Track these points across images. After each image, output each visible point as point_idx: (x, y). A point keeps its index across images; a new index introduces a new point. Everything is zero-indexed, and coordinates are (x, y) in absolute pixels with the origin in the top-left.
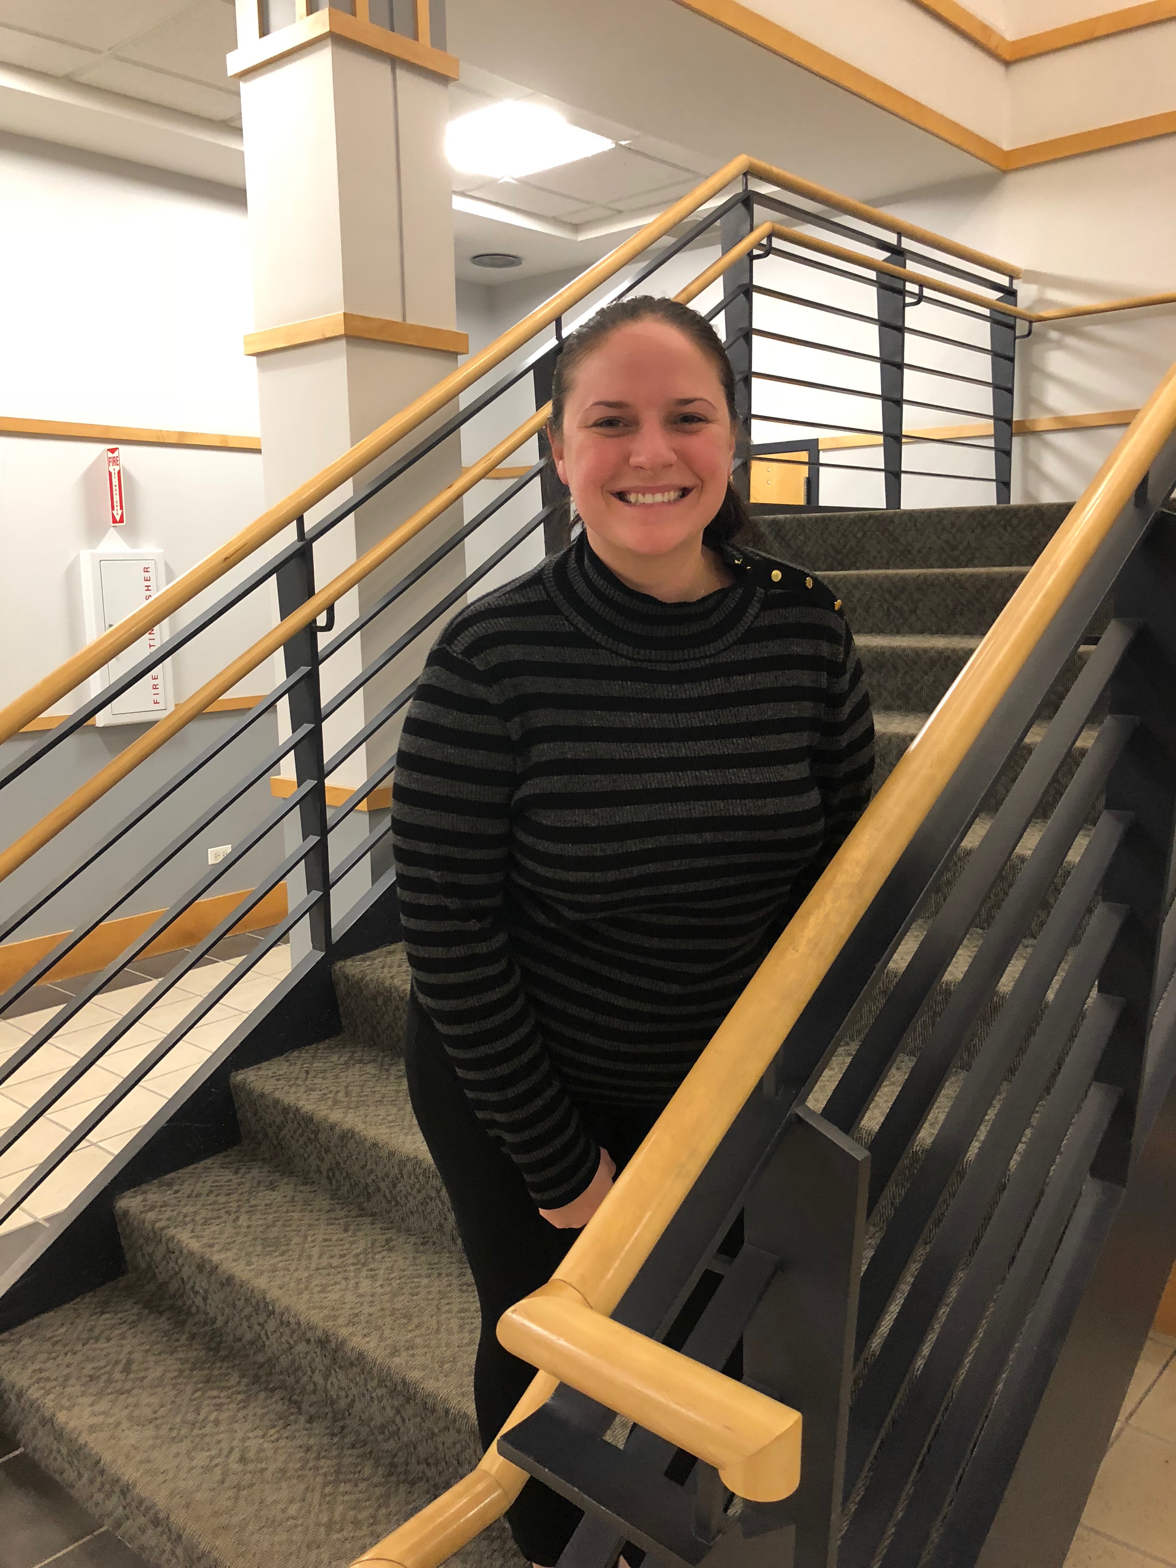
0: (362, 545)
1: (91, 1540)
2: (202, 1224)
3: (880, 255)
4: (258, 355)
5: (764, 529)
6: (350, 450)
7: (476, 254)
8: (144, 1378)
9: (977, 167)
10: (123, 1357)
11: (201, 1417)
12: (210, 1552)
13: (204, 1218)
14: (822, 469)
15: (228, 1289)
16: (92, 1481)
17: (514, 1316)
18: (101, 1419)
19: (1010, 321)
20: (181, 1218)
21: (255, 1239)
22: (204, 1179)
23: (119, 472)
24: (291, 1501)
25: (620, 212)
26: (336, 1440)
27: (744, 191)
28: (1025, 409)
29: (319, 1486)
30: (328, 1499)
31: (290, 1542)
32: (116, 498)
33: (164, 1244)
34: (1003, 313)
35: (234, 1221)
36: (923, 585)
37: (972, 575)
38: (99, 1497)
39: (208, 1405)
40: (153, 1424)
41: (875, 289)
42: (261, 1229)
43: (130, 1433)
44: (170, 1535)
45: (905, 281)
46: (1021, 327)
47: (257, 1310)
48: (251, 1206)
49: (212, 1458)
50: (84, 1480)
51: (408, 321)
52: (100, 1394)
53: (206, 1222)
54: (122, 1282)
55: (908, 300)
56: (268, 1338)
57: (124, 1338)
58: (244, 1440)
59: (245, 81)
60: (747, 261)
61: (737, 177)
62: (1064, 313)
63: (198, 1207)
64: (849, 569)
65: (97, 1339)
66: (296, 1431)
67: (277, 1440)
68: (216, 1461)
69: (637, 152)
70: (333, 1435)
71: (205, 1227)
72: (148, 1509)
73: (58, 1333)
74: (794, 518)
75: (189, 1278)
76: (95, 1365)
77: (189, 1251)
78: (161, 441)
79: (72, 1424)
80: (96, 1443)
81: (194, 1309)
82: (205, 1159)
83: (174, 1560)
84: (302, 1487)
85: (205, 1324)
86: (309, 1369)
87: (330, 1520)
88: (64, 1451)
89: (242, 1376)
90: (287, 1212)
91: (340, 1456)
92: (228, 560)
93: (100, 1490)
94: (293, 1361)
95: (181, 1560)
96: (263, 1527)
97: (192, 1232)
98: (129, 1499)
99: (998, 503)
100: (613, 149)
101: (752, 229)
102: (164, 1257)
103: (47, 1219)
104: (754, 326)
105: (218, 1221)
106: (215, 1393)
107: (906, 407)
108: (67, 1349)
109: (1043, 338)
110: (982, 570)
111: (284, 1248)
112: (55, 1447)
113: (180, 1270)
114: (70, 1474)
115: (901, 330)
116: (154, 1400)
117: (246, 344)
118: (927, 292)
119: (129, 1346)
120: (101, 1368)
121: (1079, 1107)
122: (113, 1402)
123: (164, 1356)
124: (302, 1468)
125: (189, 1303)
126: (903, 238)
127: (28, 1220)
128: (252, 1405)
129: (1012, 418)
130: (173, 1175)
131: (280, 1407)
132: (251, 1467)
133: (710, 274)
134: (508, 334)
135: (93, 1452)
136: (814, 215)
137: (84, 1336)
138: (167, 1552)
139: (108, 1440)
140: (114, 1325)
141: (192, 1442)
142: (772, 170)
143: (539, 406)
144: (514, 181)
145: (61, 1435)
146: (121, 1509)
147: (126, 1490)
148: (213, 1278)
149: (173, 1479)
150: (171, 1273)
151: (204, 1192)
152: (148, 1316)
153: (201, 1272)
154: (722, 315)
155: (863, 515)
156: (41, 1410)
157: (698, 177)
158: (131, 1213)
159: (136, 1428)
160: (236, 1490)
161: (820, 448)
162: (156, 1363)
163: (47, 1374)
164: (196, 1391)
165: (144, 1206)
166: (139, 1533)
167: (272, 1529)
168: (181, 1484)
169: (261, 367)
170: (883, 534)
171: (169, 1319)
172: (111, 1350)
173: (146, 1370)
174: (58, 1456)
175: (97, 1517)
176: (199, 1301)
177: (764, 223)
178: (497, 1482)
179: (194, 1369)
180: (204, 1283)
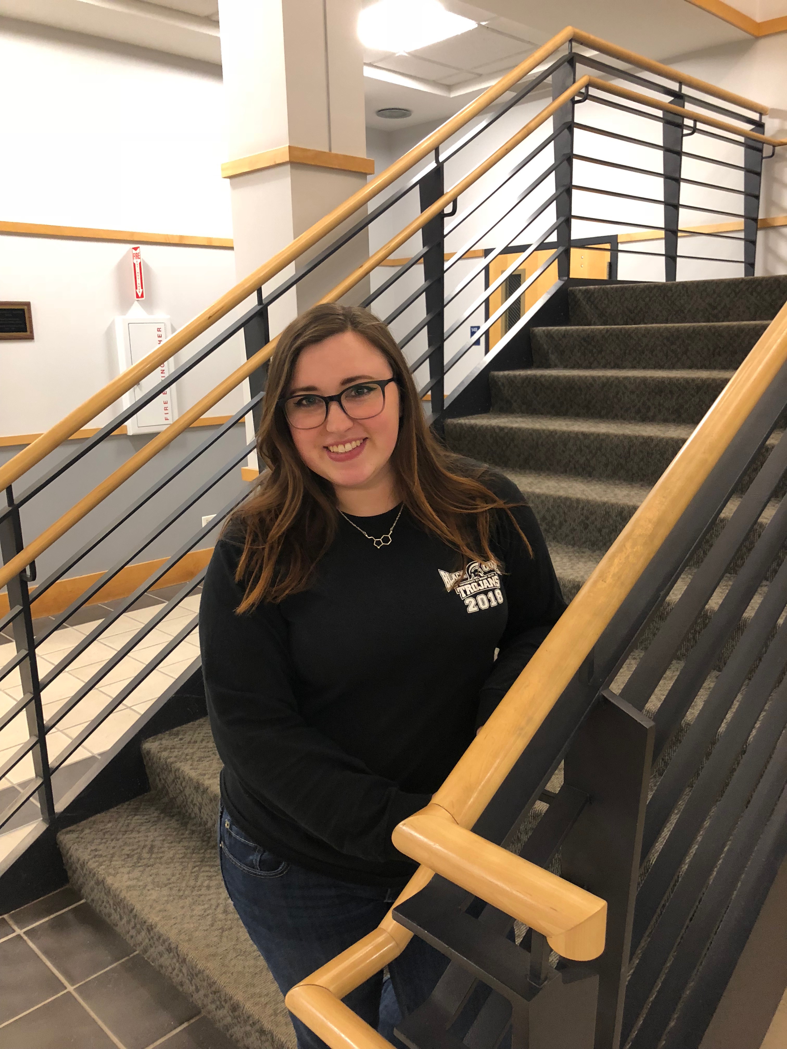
1: (127, 960)
2: (197, 761)
3: (667, 99)
4: (231, 177)
5: (579, 296)
6: (293, 241)
7: (380, 109)
8: (161, 858)
9: (738, 34)
10: (148, 843)
11: (199, 883)
12: (204, 971)
13: (199, 757)
14: (620, 254)
16: (129, 922)
17: (404, 828)
18: (134, 882)
19: (759, 145)
20: (183, 757)
22: (199, 732)
23: (140, 263)
25: (480, 75)
27: (569, 53)
28: (767, 211)
32: (139, 281)
33: (173, 772)
34: (755, 140)
36: (693, 334)
37: (728, 327)
38: (133, 933)
39: (203, 876)
40: (167, 887)
41: (662, 124)
43: (153, 892)
44: (179, 958)
45: (683, 117)
46: (767, 151)
49: (205, 910)
50: (124, 921)
51: (334, 151)
52: (134, 866)
53: (200, 759)
54: (147, 796)
55: (685, 132)
57: (149, 832)
60: (570, 104)
61: (564, 43)
63: (195, 750)
64: (639, 324)
65: (132, 832)
68: (208, 912)
69: (493, 30)
71: (200, 763)
72: (164, 941)
73: (107, 827)
74: (601, 288)
75: (190, 795)
76: (131, 848)
77: (189, 778)
78: (168, 242)
79: (116, 885)
80: (132, 898)
81: (193, 815)
83: (181, 975)
85: (200, 825)
88: (111, 902)
92: (211, 319)
93: (133, 928)
95: (186, 975)
96: (238, 956)
97: (191, 765)
98: (152, 934)
99: (746, 276)
100: (476, 28)
101: (574, 82)
102: (174, 781)
103: (101, 754)
104: (574, 152)
105: (208, 759)
106: (207, 869)
107: (681, 210)
108: (113, 837)
109: (783, 158)
110: (735, 323)
112: (105, 900)
113: (184, 790)
114: (115, 917)
115: (680, 153)
116: (169, 872)
117: (223, 170)
118: (700, 126)
119: (152, 837)
120: (135, 850)
122: (142, 872)
123: (173, 845)
125: (190, 811)
126: (683, 87)
127: (87, 755)
129: (758, 217)
130: (179, 728)
133: (544, 115)
134: (401, 160)
135: (130, 903)
136: (618, 70)
137: (123, 829)
138: (176, 969)
139: (139, 896)
140: (142, 823)
141: (193, 899)
142: (589, 38)
143: (423, 209)
144: (406, 55)
145: (109, 892)
146: (147, 940)
147: (150, 929)
148: (205, 795)
149: (181, 922)
150: (178, 791)
151: (199, 740)
152: (163, 818)
153: (197, 792)
154: (552, 144)
155: (649, 286)
156: (96, 876)
157: (537, 47)
158: (152, 752)
159: (157, 889)
160: (220, 931)
161: (619, 241)
162: (169, 848)
163: (100, 853)
164: (195, 867)
165: (161, 748)
166: (159, 957)
167: (244, 957)
168: (185, 926)
169: (233, 186)
170: (664, 299)
171: (177, 821)
172: (140, 839)
173: (163, 852)
174: (107, 906)
175: (132, 945)
176: (196, 810)
177: (584, 76)
178: (392, 937)
179: (193, 853)
180: (200, 799)
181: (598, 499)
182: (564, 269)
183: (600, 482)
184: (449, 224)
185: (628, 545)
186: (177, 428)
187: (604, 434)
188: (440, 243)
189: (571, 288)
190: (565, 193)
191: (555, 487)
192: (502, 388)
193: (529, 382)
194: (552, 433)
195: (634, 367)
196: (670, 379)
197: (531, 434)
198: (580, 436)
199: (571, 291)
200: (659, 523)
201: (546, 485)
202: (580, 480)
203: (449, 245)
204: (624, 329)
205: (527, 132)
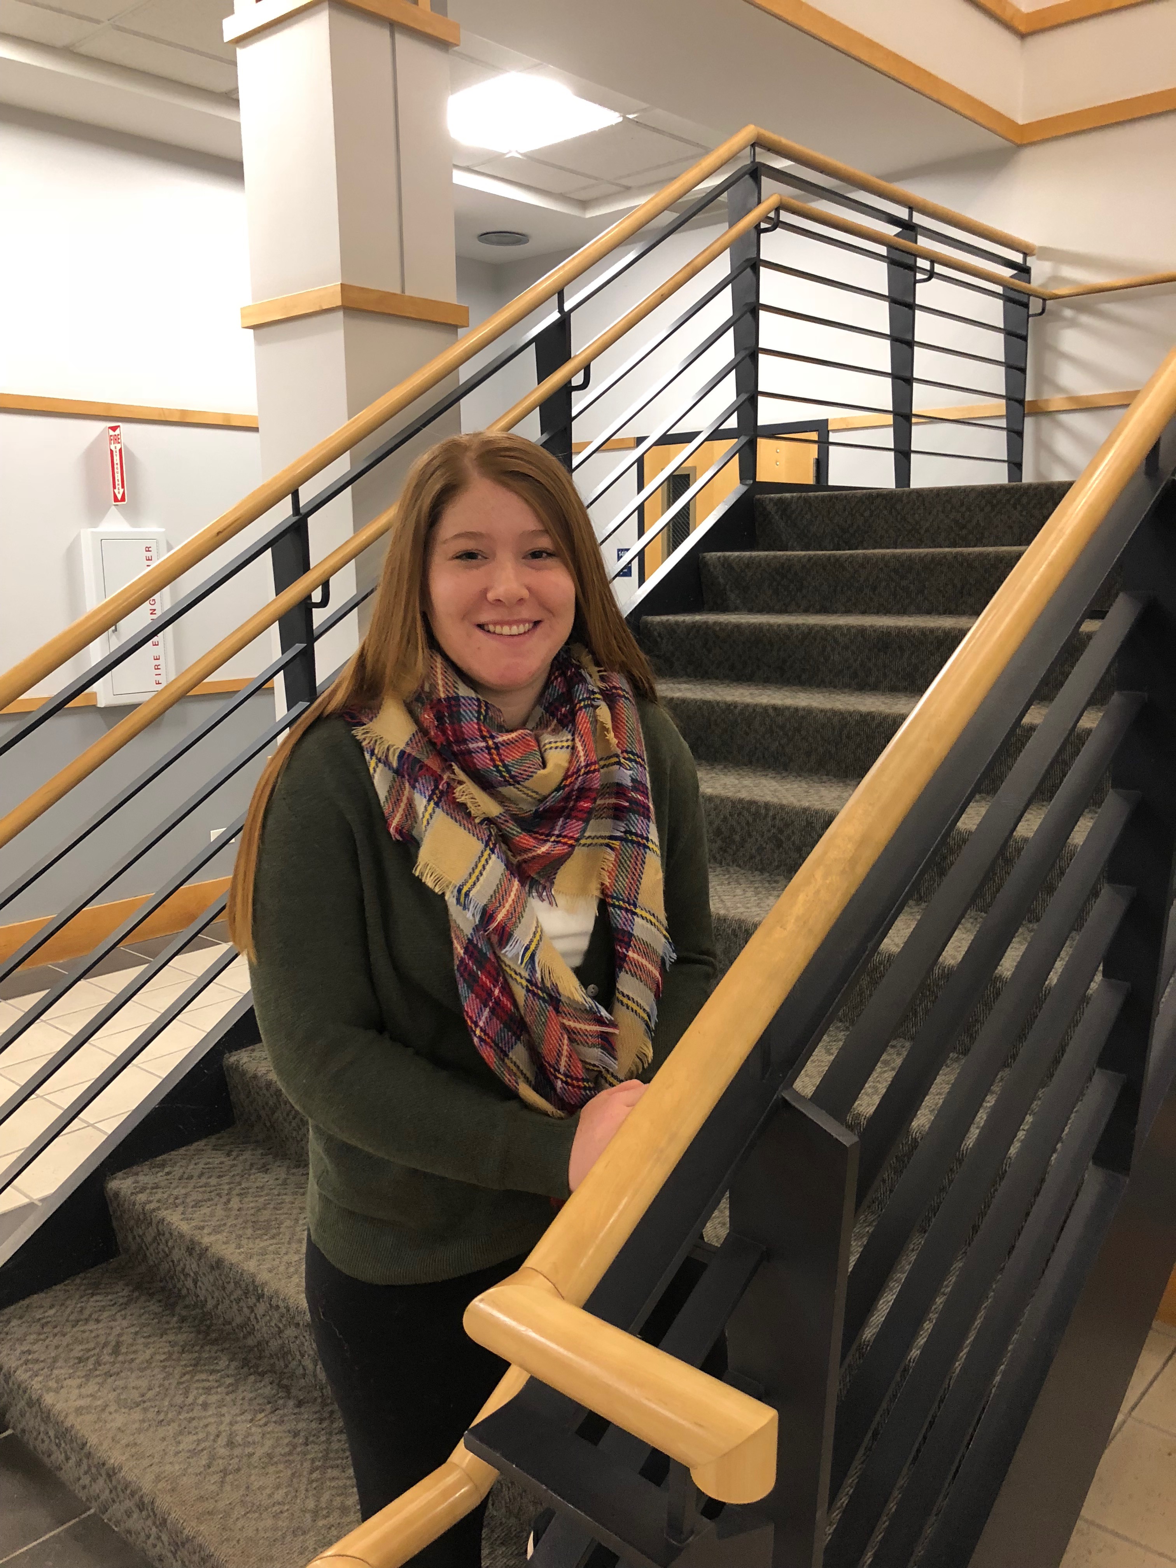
0: (360, 519)
1: (77, 1522)
2: (192, 1207)
3: (892, 230)
4: (255, 327)
5: (770, 508)
6: (348, 422)
7: (481, 232)
8: (132, 1360)
9: (992, 141)
10: (112, 1339)
11: (190, 1399)
12: (194, 1537)
13: (195, 1200)
14: (831, 448)
15: (217, 1273)
16: (79, 1464)
17: (482, 1305)
18: (88, 1401)
19: (1024, 299)
20: (171, 1201)
21: (246, 1222)
22: (196, 1161)
23: (120, 450)
24: (278, 1487)
25: (628, 188)
26: (324, 1425)
27: (752, 162)
28: (1038, 390)
29: (305, 1473)
30: (314, 1485)
31: (275, 1529)
32: (118, 476)
33: (154, 1225)
34: (1015, 290)
35: (225, 1204)
36: (932, 565)
38: (86, 1480)
39: (197, 1388)
40: (140, 1407)
41: (886, 265)
42: (252, 1211)
43: (116, 1415)
44: (155, 1519)
45: (916, 256)
46: (1035, 305)
47: (246, 1293)
48: (243, 1189)
49: (199, 1442)
50: (72, 1462)
51: (407, 293)
52: (89, 1376)
53: (197, 1204)
54: (114, 1263)
55: (919, 276)
56: (258, 1322)
57: (115, 1320)
58: (231, 1424)
59: (244, 47)
60: (754, 234)
61: (745, 147)
62: (1080, 290)
63: (188, 1190)
64: (856, 549)
65: (87, 1320)
66: (285, 1415)
67: (265, 1425)
68: (203, 1445)
69: (646, 126)
70: (321, 1421)
71: (195, 1209)
72: (133, 1494)
73: (47, 1314)
74: (800, 497)
75: (179, 1261)
76: (84, 1347)
77: (179, 1233)
78: (163, 419)
79: (58, 1407)
80: (83, 1426)
81: (184, 1292)
82: (197, 1140)
83: (160, 1545)
84: (289, 1472)
85: (195, 1306)
86: (298, 1353)
87: (316, 1506)
88: (52, 1433)
89: (231, 1360)
90: (279, 1195)
91: (328, 1441)
92: (221, 535)
93: (86, 1473)
94: (282, 1346)
95: (166, 1544)
96: (248, 1513)
97: (182, 1214)
98: (114, 1482)
99: (1009, 481)
100: (620, 123)
101: (759, 202)
102: (155, 1238)
103: (43, 1200)
104: (761, 301)
105: (209, 1203)
106: (203, 1376)
107: (916, 386)
108: (56, 1330)
109: (1058, 317)
110: (991, 549)
111: (274, 1231)
112: (42, 1429)
113: (170, 1252)
114: (58, 1457)
115: (912, 306)
116: (144, 1383)
117: (243, 316)
118: (938, 268)
119: (118, 1328)
120: (89, 1350)
121: (1082, 1094)
122: (101, 1385)
123: (151, 1340)
124: (290, 1453)
125: (179, 1286)
126: (915, 214)
127: (24, 1201)
128: (241, 1388)
129: (1025, 398)
130: (164, 1156)
131: (268, 1391)
132: (237, 1451)
133: (717, 246)
134: (509, 306)
135: (80, 1435)
136: (823, 189)
137: (72, 1318)
138: (152, 1537)
139: (95, 1422)
140: (104, 1307)
141: (180, 1425)
142: (780, 142)
143: (541, 379)
144: (520, 156)
145: (48, 1417)
146: (107, 1492)
147: (111, 1474)
148: (202, 1260)
149: (160, 1462)
150: (161, 1255)
151: (196, 1173)
152: (138, 1298)
153: (191, 1254)
154: (729, 289)
155: (870, 495)
156: (29, 1391)
157: (707, 151)
158: (122, 1193)
159: (123, 1410)
160: (222, 1474)
161: (829, 428)
162: (146, 1345)
163: (35, 1356)
164: (184, 1374)
165: (135, 1188)
166: (125, 1517)
167: (257, 1515)
168: (168, 1468)
169: (258, 341)
170: (891, 513)
171: (160, 1301)
172: (100, 1332)
173: (135, 1352)
174: (45, 1438)
175: (84, 1499)
176: (189, 1283)
177: (772, 195)
178: (468, 1475)
179: (183, 1352)
180: (194, 1266)
181: (796, 804)
182: (748, 468)
183: (799, 778)
184: (579, 400)
185: (819, 874)
186: (166, 697)
187: (804, 709)
188: (565, 429)
189: (758, 496)
190: (748, 359)
191: (734, 786)
192: (659, 639)
193: (698, 631)
194: (730, 707)
195: (848, 612)
196: (899, 630)
197: (700, 708)
198: (771, 711)
199: (759, 500)
200: (862, 843)
201: (722, 782)
202: (770, 775)
203: (579, 431)
204: (834, 556)
205: (692, 271)
